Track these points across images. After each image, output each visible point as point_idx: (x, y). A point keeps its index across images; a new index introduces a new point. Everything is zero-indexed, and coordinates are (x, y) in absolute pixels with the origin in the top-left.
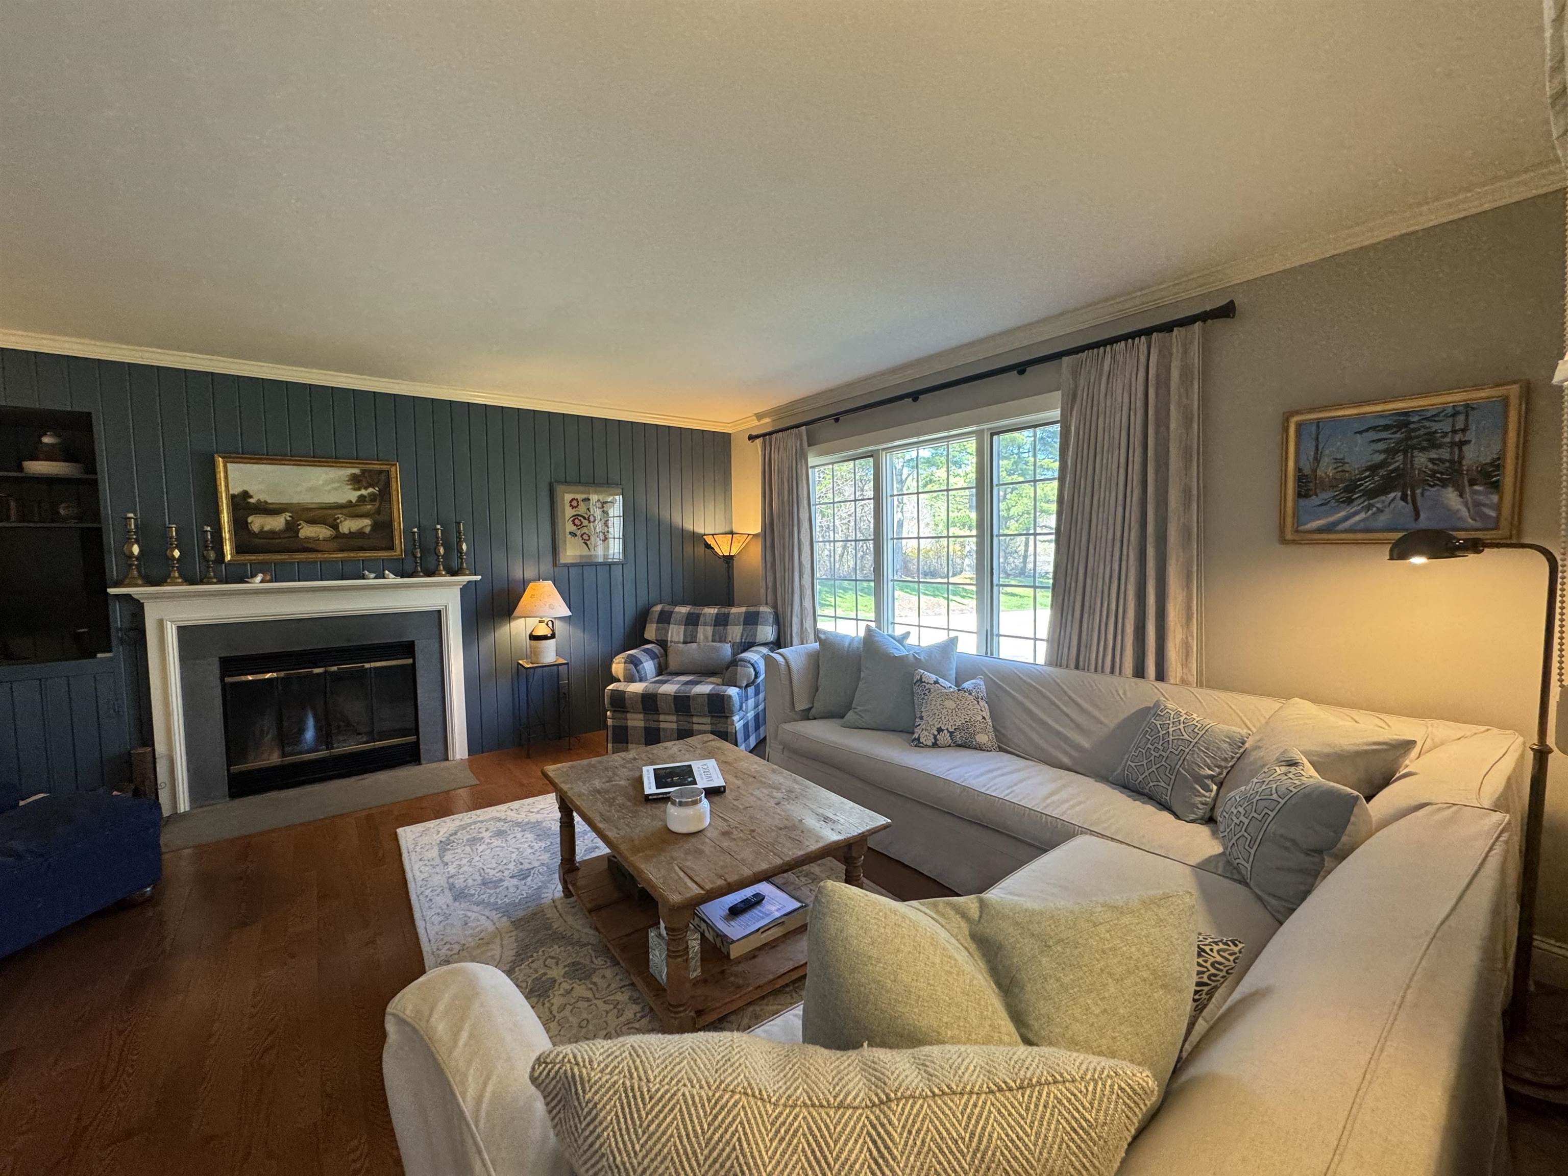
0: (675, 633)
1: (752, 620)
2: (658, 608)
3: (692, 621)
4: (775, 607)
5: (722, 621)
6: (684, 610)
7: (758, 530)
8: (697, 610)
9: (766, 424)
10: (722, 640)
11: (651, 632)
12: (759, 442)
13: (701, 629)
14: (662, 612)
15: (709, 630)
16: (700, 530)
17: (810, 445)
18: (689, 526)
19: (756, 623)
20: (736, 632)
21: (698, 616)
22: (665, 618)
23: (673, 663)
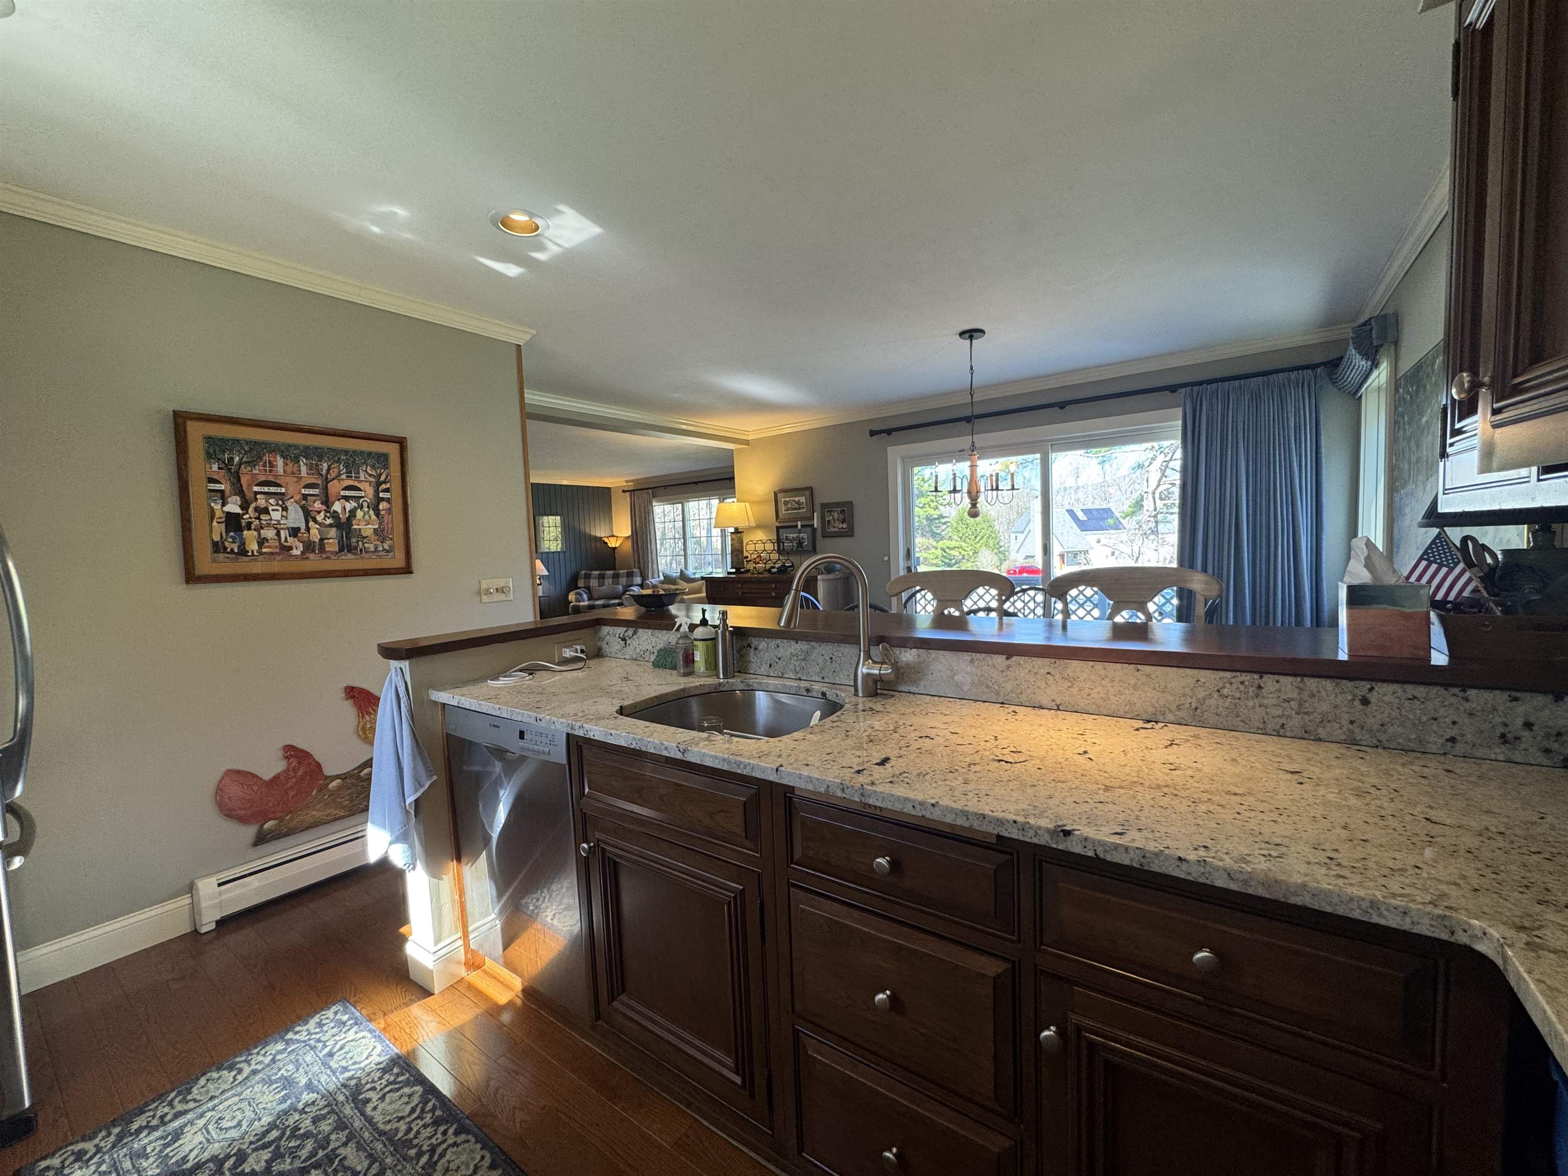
0: (594, 583)
1: (630, 575)
2: (583, 572)
3: (602, 577)
4: (640, 569)
5: (616, 576)
6: (597, 572)
7: (630, 534)
8: (603, 572)
9: (631, 486)
10: (617, 584)
11: (581, 583)
12: (628, 494)
13: (606, 581)
14: (586, 574)
15: (610, 581)
16: (598, 535)
17: (654, 497)
18: (593, 533)
19: (632, 576)
20: (623, 581)
21: (604, 575)
22: (588, 577)
23: (595, 595)
